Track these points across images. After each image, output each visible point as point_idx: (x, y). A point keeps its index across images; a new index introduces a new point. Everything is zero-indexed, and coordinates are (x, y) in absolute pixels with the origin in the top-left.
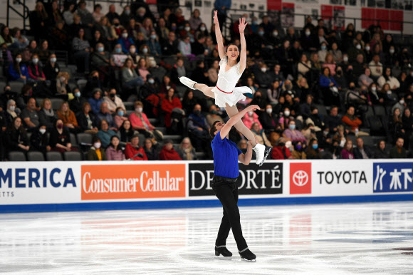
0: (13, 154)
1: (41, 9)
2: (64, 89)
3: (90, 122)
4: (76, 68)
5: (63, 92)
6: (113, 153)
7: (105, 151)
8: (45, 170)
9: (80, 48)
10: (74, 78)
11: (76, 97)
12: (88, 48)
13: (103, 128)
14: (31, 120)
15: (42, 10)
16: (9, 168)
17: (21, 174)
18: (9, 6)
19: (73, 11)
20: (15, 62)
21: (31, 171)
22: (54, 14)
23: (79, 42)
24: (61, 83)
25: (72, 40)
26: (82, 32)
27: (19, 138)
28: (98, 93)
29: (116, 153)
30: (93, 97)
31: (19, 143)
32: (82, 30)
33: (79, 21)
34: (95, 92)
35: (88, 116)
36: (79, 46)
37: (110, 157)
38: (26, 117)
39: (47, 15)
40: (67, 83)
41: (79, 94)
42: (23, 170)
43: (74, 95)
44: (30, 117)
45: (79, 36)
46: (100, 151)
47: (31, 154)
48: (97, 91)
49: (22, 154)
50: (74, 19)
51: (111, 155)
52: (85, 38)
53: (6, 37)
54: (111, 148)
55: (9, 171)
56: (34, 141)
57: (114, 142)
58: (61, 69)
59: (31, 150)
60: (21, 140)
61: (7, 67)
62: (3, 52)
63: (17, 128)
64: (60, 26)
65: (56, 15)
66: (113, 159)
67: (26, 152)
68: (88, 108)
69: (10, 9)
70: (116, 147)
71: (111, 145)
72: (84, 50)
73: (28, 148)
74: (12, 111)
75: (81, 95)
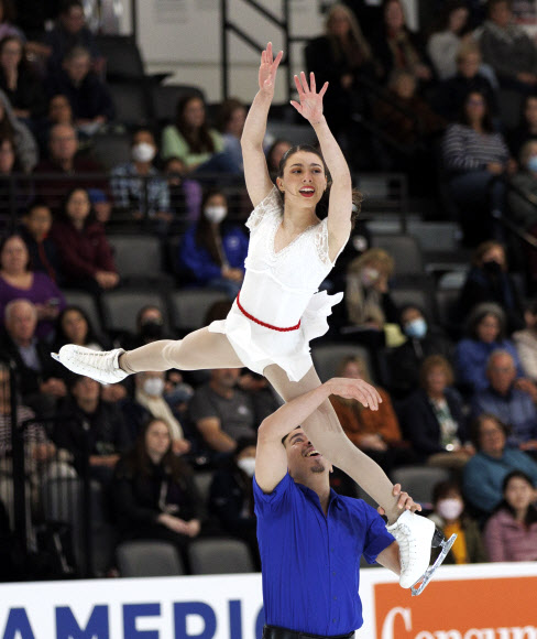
0: (133, 552)
1: (343, 29)
2: (375, 311)
3: (448, 425)
4: (458, 235)
5: (370, 319)
6: (511, 535)
7: (482, 528)
8: (235, 607)
9: (471, 162)
10: (430, 268)
11: (410, 339)
12: (502, 159)
13: (487, 445)
14: (223, 427)
15: (350, 34)
16: (101, 601)
17: (144, 624)
18: (227, 26)
19: (462, 32)
20: (204, 221)
21: (182, 610)
22: (393, 45)
23: (465, 140)
24: (366, 292)
25: (441, 133)
26: (476, 104)
27: (164, 492)
28: (491, 320)
29: (521, 534)
30: (475, 336)
31: (160, 512)
32: (476, 98)
33: (476, 66)
34: (481, 318)
35: (442, 405)
36: (467, 153)
37: (499, 549)
38: (205, 415)
39: (365, 49)
40: (383, 287)
41: (419, 326)
42: (153, 610)
43: (403, 331)
44: (220, 416)
45: (465, 121)
46: (463, 528)
47: (204, 549)
48: (484, 315)
49: (168, 551)
50: (460, 60)
51: (505, 542)
52: (487, 127)
53: (194, 136)
54: (504, 518)
55: (100, 614)
56: (221, 501)
57: (512, 496)
58: (376, 241)
59: (206, 533)
60: (169, 501)
61: (175, 241)
62: (172, 188)
63: (156, 458)
64: (405, 86)
65: (401, 46)
66: (510, 557)
67: (182, 543)
68: (440, 376)
69: (233, 38)
70: (522, 515)
71: (506, 506)
72: (484, 167)
73: (193, 526)
74: (152, 397)
75: (429, 331)
